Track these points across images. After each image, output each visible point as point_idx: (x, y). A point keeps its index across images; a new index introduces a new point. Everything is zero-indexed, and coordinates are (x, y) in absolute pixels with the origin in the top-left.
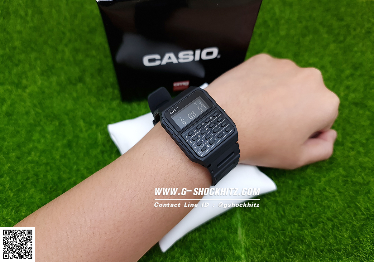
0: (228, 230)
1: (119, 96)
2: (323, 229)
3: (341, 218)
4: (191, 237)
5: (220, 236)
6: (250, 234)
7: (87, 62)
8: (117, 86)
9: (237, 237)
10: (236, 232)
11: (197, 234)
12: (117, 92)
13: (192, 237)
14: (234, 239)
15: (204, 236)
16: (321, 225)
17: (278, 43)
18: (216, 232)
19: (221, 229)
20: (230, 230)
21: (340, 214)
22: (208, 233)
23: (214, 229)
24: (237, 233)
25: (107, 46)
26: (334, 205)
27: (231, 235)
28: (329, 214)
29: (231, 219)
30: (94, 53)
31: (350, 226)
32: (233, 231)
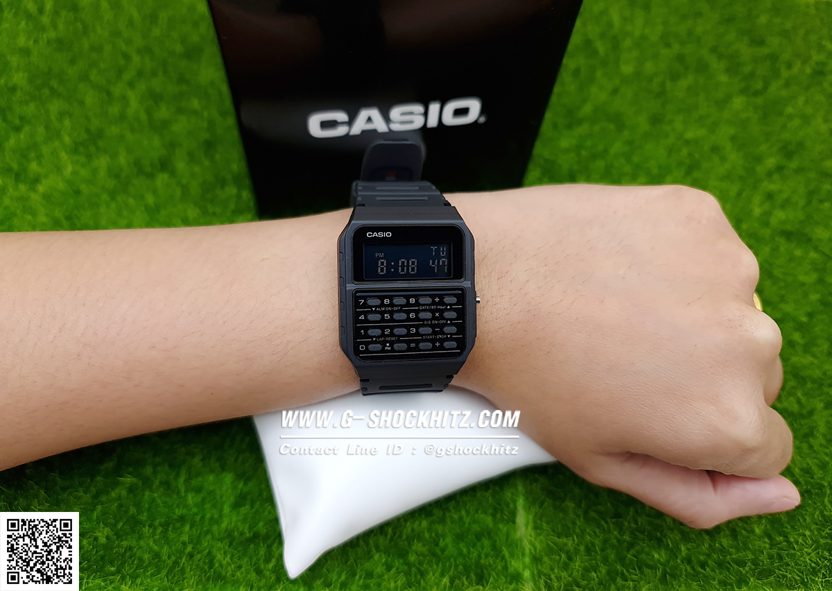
0: (494, 515)
1: (252, 204)
4: (410, 529)
5: (476, 527)
6: (545, 525)
7: (181, 126)
8: (247, 182)
9: (515, 531)
10: (512, 520)
11: (425, 524)
12: (247, 195)
13: (413, 530)
14: (508, 536)
15: (440, 528)
17: (615, 91)
18: (467, 520)
19: (480, 512)
20: (498, 515)
22: (448, 521)
23: (463, 513)
24: (514, 522)
25: (225, 88)
27: (501, 526)
29: (502, 489)
30: (195, 104)
32: (505, 517)
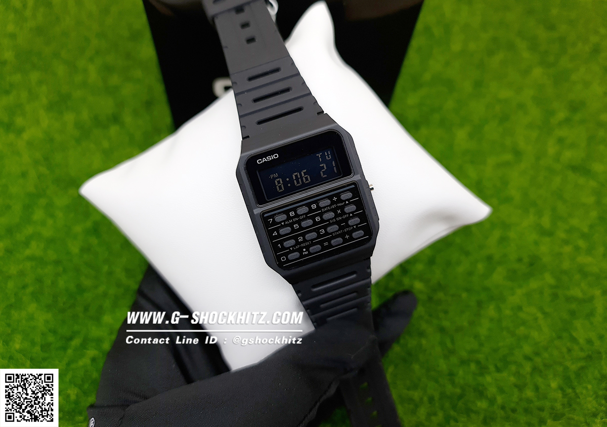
2: (517, 374)
3: (546, 355)
7: (128, 90)
16: (513, 368)
21: (546, 349)
26: (535, 334)
28: (527, 349)
31: (560, 369)
